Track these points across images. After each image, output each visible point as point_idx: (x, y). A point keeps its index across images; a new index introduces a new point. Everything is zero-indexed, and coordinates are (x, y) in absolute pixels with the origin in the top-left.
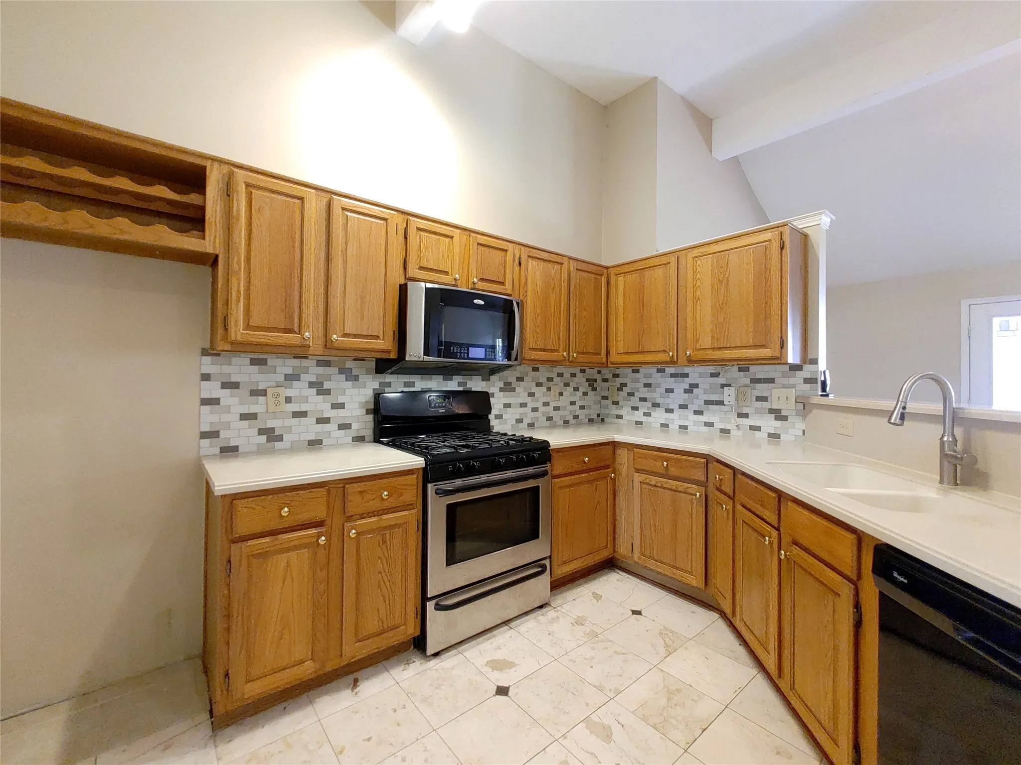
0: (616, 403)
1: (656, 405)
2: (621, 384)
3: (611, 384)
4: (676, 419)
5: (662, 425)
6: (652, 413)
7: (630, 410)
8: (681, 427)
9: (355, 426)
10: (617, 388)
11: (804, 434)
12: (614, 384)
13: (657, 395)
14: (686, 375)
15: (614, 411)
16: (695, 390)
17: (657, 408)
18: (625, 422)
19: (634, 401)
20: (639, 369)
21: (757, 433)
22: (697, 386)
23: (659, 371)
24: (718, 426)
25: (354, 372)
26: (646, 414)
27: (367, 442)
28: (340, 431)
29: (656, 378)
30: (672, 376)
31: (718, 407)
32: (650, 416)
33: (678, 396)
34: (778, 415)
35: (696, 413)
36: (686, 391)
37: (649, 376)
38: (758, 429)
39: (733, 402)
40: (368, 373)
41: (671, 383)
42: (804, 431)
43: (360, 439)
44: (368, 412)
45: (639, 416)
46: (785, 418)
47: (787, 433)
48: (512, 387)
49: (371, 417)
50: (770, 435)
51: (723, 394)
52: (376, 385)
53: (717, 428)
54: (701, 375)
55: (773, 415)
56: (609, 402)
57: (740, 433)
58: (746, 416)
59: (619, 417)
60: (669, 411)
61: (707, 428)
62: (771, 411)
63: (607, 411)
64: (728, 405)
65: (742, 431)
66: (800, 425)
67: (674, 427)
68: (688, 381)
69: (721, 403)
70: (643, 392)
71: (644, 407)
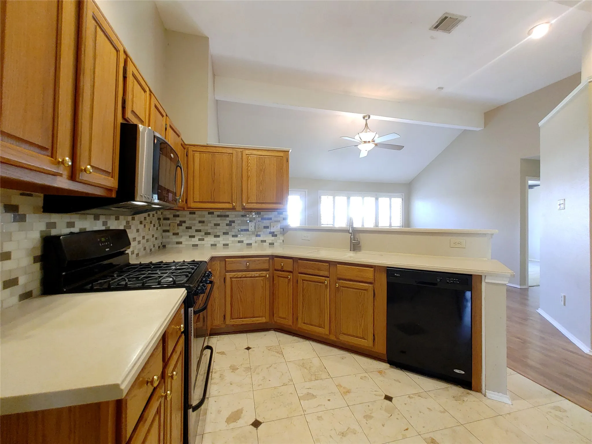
0: (176, 234)
1: (207, 234)
2: (180, 221)
3: (172, 221)
4: (221, 240)
5: (212, 245)
6: (205, 239)
7: (188, 238)
8: (224, 245)
9: (22, 281)
10: (178, 224)
11: (283, 242)
12: (174, 221)
13: (208, 228)
14: (228, 216)
15: (175, 239)
16: (233, 224)
17: (208, 235)
18: (185, 246)
19: (192, 232)
20: (195, 212)
21: (264, 243)
22: (234, 222)
23: (209, 213)
24: (246, 242)
25: (21, 211)
26: (200, 240)
27: (35, 298)
28: (6, 290)
29: (207, 217)
30: (218, 216)
31: (245, 232)
32: (204, 240)
33: (223, 227)
34: (274, 235)
35: (233, 236)
36: (227, 225)
37: (204, 216)
38: (265, 241)
39: (253, 230)
40: (35, 211)
41: (218, 220)
42: (283, 240)
43: (27, 296)
44: (36, 260)
45: (195, 241)
46: (276, 236)
47: (277, 242)
48: (130, 225)
49: (38, 265)
50: (270, 244)
51: (249, 226)
52: (43, 228)
53: (245, 243)
54: (236, 216)
55: (271, 235)
56: (170, 234)
57: (257, 244)
58: (259, 236)
59: (180, 243)
60: (217, 236)
61: (240, 244)
62: (270, 233)
63: (168, 240)
64: (251, 231)
65: (257, 243)
66: (282, 238)
67: (220, 245)
68: (228, 219)
69: (247, 230)
70: (199, 226)
71: (198, 236)
